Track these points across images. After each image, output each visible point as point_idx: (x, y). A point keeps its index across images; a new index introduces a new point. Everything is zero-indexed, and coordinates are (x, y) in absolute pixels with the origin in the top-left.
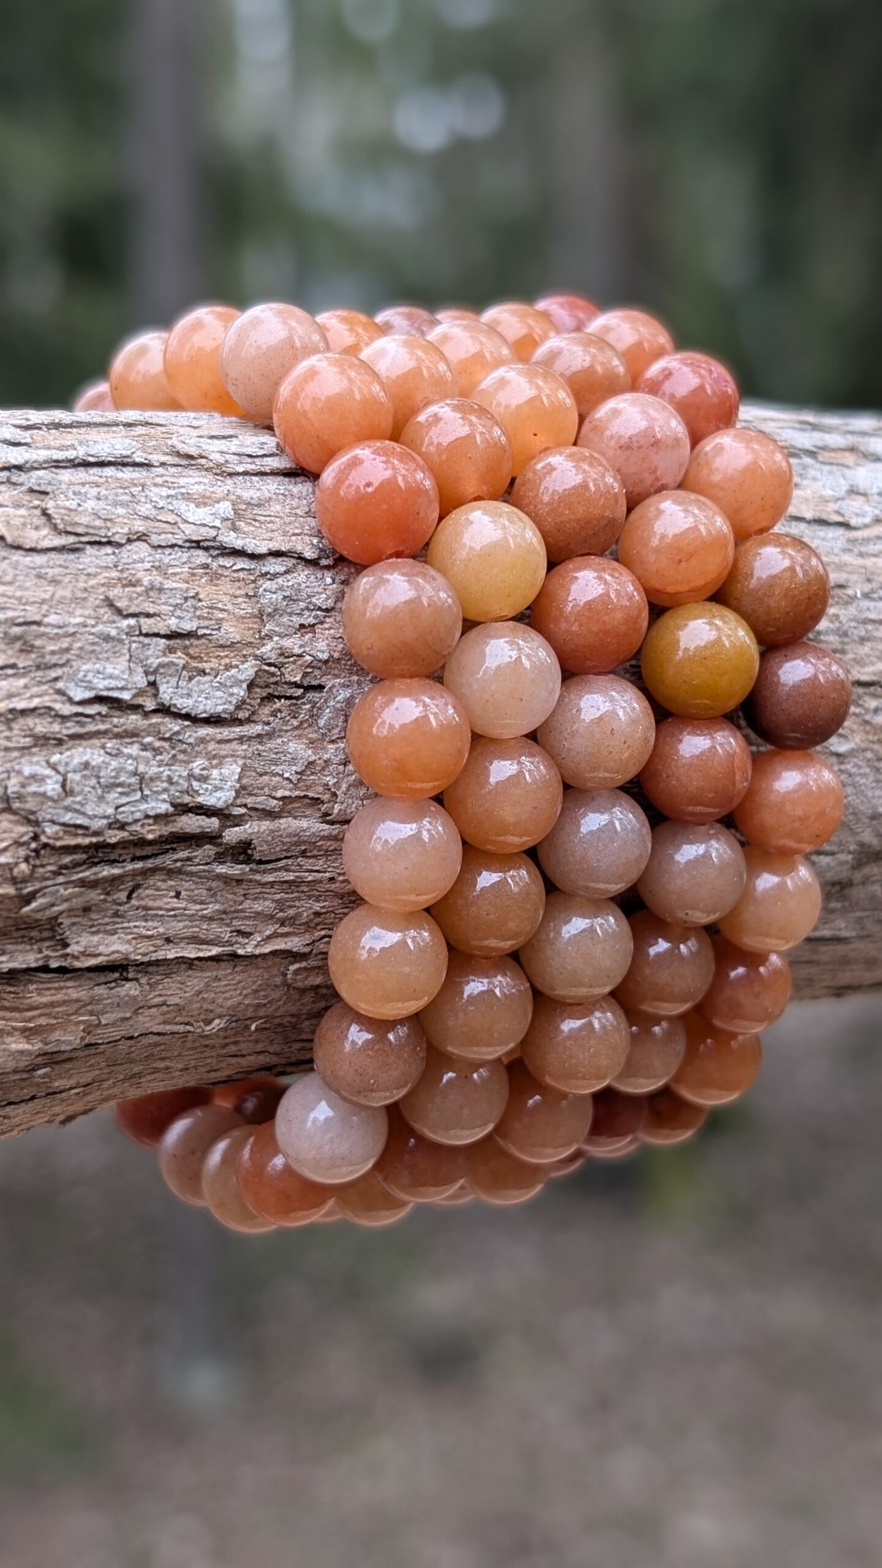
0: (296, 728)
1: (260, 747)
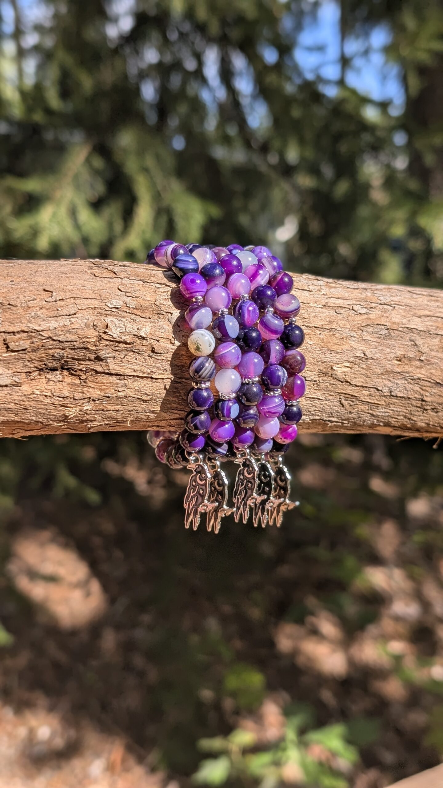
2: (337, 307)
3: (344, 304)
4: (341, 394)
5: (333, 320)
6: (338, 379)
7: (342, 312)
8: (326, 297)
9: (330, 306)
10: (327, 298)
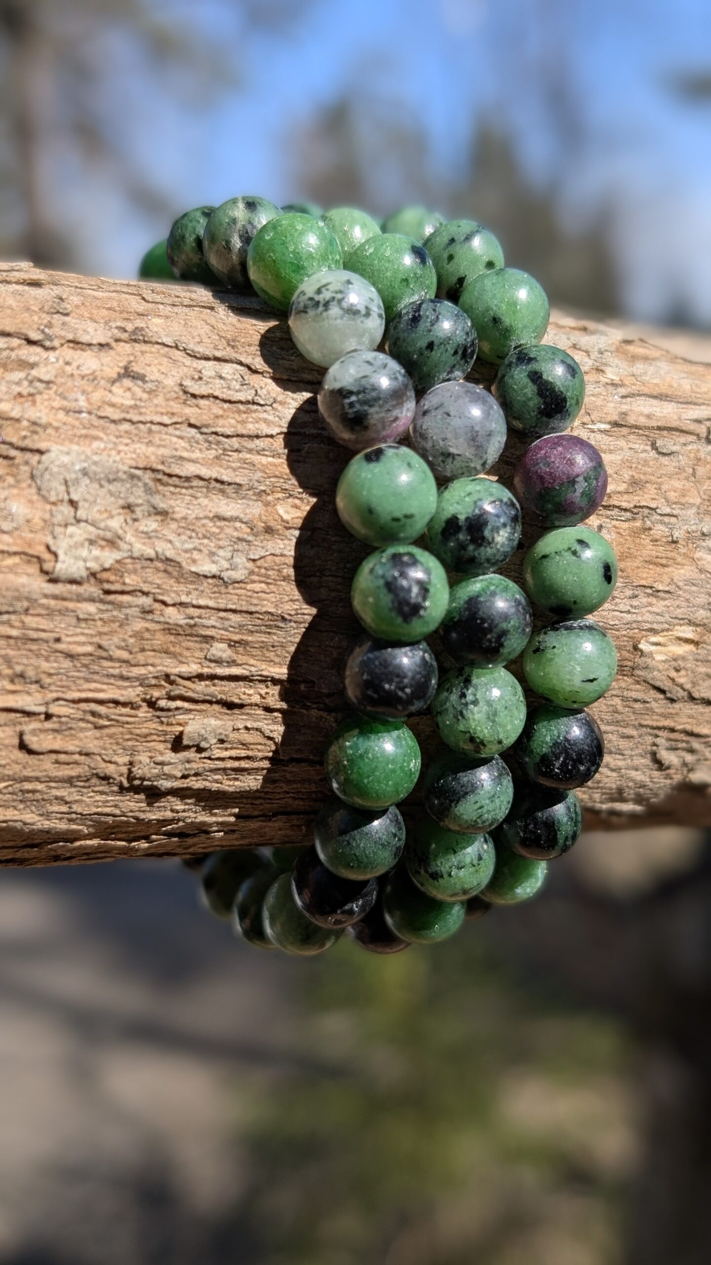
2: (659, 428)
3: (680, 419)
4: (656, 731)
5: (642, 477)
6: (651, 682)
7: (674, 448)
8: (622, 391)
9: (636, 427)
10: (623, 397)
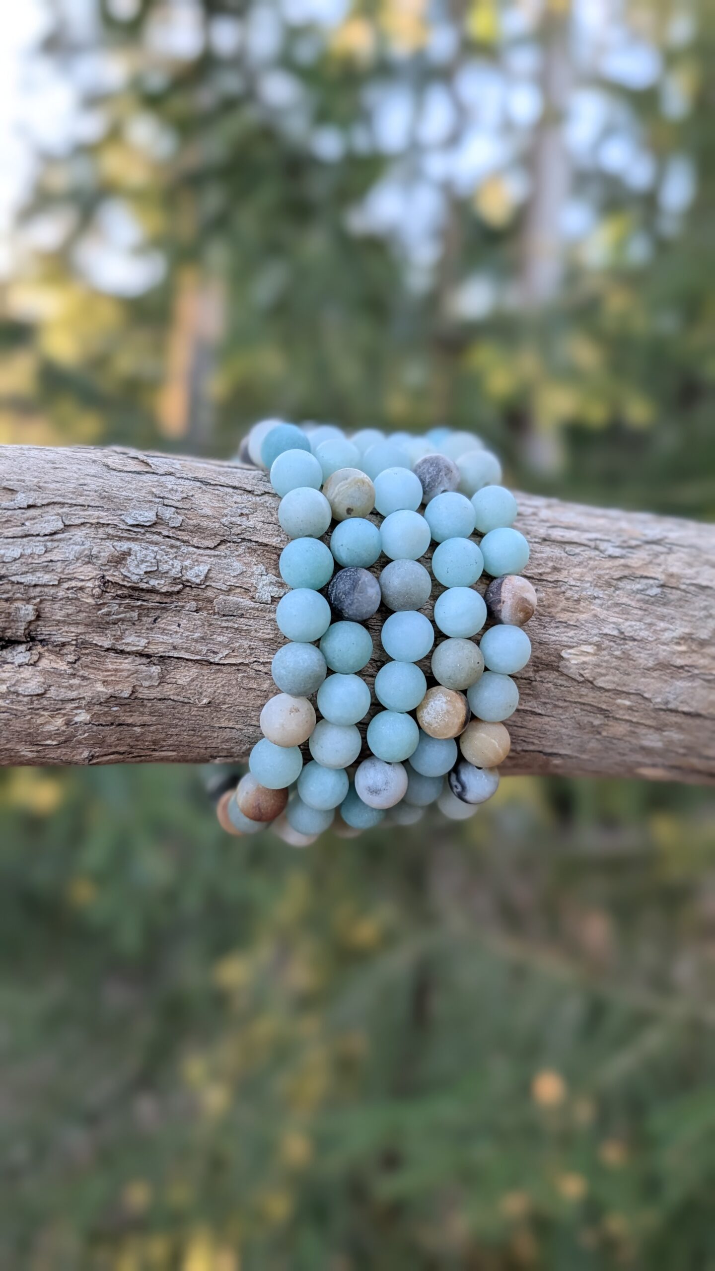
0: (238, 556)
1: (219, 561)
